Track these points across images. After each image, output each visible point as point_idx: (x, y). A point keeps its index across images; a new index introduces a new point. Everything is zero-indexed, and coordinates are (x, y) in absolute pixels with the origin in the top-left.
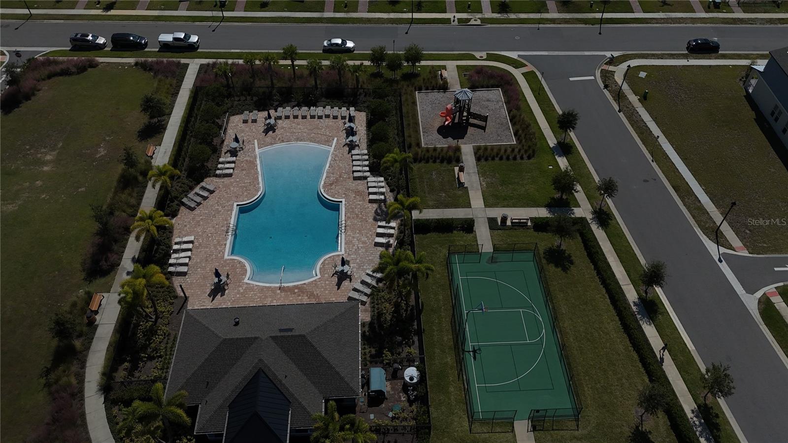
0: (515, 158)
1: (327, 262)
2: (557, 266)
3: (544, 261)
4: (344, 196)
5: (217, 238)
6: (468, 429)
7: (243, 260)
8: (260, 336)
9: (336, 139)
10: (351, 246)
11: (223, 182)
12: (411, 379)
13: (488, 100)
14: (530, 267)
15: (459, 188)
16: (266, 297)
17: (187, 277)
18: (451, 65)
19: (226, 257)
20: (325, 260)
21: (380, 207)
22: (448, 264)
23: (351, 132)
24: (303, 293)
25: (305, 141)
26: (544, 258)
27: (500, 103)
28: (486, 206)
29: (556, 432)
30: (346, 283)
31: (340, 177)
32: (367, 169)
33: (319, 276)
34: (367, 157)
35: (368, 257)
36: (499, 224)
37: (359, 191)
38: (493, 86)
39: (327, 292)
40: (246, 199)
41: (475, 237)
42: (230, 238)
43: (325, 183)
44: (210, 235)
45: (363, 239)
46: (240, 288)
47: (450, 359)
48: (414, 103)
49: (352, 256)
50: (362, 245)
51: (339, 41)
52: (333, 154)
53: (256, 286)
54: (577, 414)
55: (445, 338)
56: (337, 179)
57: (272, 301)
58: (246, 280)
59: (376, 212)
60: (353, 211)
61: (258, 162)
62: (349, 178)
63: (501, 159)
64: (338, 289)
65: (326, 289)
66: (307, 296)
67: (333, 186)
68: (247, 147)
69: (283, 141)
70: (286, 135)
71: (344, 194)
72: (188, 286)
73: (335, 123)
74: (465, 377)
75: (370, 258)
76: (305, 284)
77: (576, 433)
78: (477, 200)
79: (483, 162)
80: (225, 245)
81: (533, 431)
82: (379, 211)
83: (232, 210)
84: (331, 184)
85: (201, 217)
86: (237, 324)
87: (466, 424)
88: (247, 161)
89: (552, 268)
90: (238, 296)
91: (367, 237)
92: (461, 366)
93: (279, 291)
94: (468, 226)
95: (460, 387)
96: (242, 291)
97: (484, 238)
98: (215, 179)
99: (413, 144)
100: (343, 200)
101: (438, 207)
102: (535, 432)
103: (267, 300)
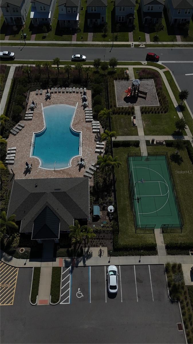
0: (159, 113)
1: (74, 160)
2: (175, 162)
3: (170, 160)
4: (81, 130)
5: (26, 148)
6: (135, 232)
7: (38, 158)
8: (47, 192)
9: (78, 103)
10: (85, 153)
11: (28, 123)
12: (111, 210)
13: (147, 85)
14: (164, 163)
15: (133, 126)
16: (48, 175)
17: (14, 165)
18: (131, 67)
19: (30, 157)
20: (73, 159)
21: (97, 135)
22: (127, 161)
23: (84, 100)
24: (64, 173)
25: (64, 104)
26: (170, 159)
27: (153, 86)
28: (145, 135)
29: (172, 234)
30: (83, 169)
31: (80, 121)
32: (92, 117)
33: (71, 166)
34: (92, 112)
35: (92, 158)
36: (151, 143)
37: (88, 128)
38: (150, 78)
39: (74, 173)
40: (38, 131)
41: (140, 149)
42: (32, 148)
43: (73, 124)
44: (23, 147)
45: (90, 150)
46: (37, 171)
47: (127, 202)
48: (114, 86)
49: (85, 157)
50: (90, 152)
51: (79, 56)
52: (76, 110)
53: (44, 169)
54: (182, 226)
55: (126, 194)
56: (78, 122)
57: (51, 177)
58: (39, 167)
59: (96, 137)
60: (86, 137)
61: (43, 114)
62: (84, 121)
63: (152, 113)
64: (79, 172)
65: (74, 172)
66: (66, 174)
67: (77, 125)
68: (38, 106)
69: (54, 104)
70: (55, 101)
71: (82, 129)
72: (14, 169)
73: (77, 95)
74: (134, 210)
75: (93, 158)
76: (65, 169)
77: (181, 234)
78: (141, 132)
79: (144, 114)
80: (30, 151)
81: (162, 233)
82: (97, 137)
83: (32, 136)
84: (76, 124)
85: (19, 139)
86: (36, 186)
87: (134, 230)
88: (38, 113)
89: (173, 164)
90: (36, 174)
91: (92, 149)
92: (132, 205)
93: (54, 172)
94: (137, 144)
95: (132, 214)
96: (38, 172)
97: (144, 149)
98: (24, 121)
99: (113, 105)
100: (81, 132)
101: (123, 135)
102: (163, 234)
103: (49, 176)
